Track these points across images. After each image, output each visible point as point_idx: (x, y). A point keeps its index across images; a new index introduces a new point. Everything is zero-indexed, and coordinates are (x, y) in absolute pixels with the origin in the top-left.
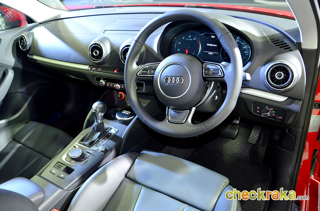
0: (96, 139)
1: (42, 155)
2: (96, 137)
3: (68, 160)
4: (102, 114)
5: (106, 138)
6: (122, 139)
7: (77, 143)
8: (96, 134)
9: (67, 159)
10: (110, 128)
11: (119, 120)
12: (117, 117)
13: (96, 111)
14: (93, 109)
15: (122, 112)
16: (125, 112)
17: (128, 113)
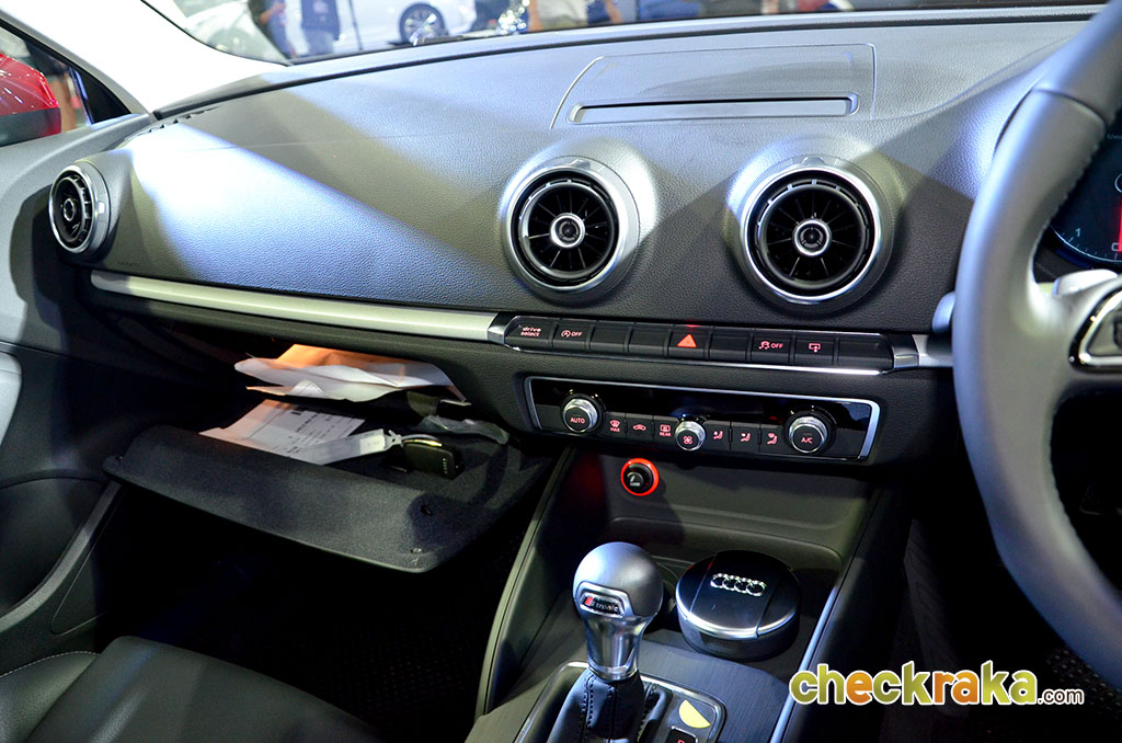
4: (641, 627)
10: (663, 697)
11: (706, 637)
12: (687, 615)
13: (613, 612)
14: (587, 594)
15: (713, 584)
16: (731, 584)
17: (749, 588)
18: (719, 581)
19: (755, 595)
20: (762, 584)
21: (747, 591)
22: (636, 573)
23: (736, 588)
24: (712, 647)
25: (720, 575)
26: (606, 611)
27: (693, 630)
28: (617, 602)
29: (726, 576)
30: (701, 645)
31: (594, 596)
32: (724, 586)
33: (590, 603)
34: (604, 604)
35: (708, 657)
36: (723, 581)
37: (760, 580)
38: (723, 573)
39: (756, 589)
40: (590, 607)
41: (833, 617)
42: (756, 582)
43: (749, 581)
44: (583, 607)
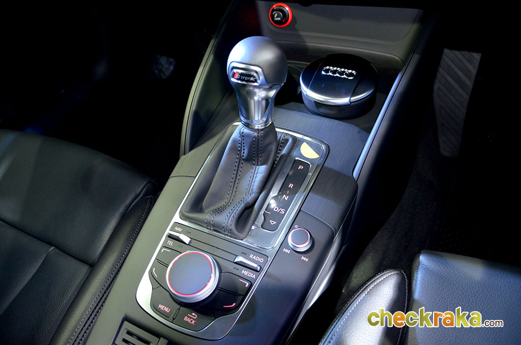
0: (253, 195)
1: (53, 248)
2: (250, 185)
3: (167, 310)
4: (272, 93)
5: (291, 186)
6: (355, 182)
7: (177, 218)
8: (250, 174)
9: (161, 307)
10: (290, 140)
11: (318, 104)
12: (307, 92)
13: (252, 82)
14: (235, 71)
15: (323, 73)
16: (334, 72)
17: (346, 74)
18: (327, 71)
19: (350, 78)
20: (354, 72)
21: (345, 76)
22: (268, 55)
23: (338, 75)
24: (322, 110)
25: (328, 67)
26: (248, 81)
27: (310, 100)
28: (255, 74)
29: (331, 68)
30: (315, 110)
31: (241, 71)
32: (330, 74)
33: (237, 76)
34: (247, 76)
35: (319, 117)
36: (330, 71)
37: (353, 70)
38: (330, 66)
39: (351, 75)
40: (237, 79)
41: (399, 91)
42: (350, 71)
43: (346, 70)
44: (233, 80)
